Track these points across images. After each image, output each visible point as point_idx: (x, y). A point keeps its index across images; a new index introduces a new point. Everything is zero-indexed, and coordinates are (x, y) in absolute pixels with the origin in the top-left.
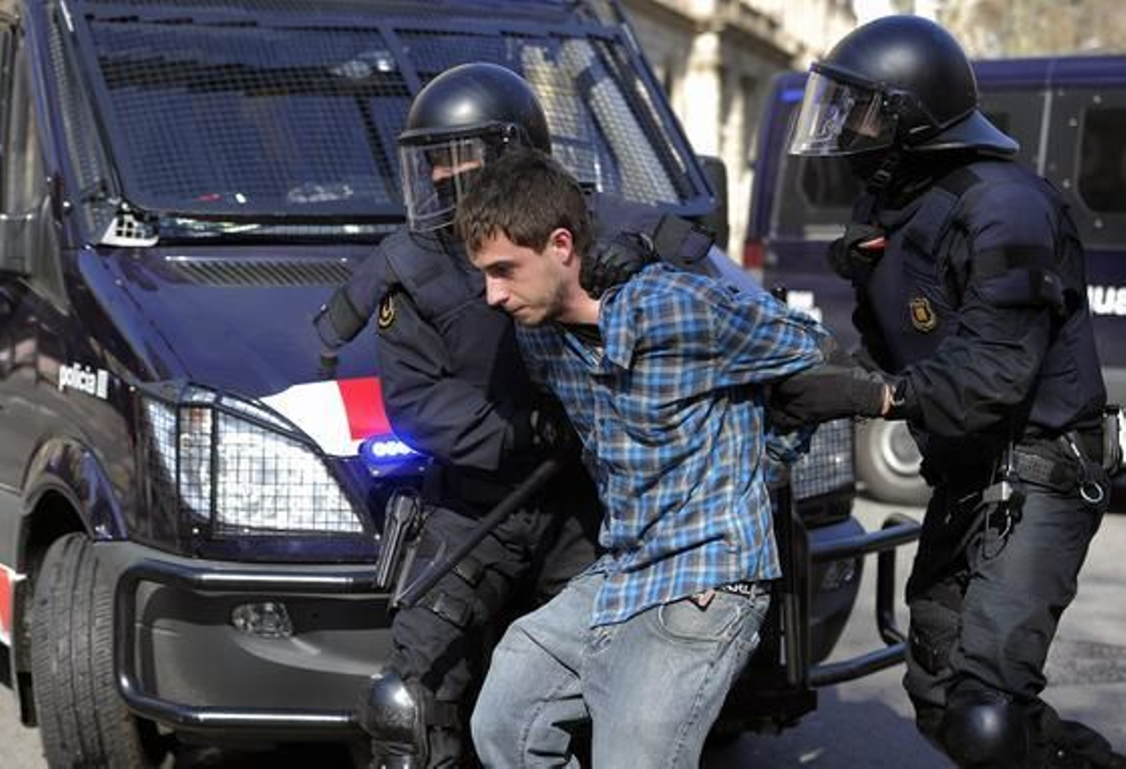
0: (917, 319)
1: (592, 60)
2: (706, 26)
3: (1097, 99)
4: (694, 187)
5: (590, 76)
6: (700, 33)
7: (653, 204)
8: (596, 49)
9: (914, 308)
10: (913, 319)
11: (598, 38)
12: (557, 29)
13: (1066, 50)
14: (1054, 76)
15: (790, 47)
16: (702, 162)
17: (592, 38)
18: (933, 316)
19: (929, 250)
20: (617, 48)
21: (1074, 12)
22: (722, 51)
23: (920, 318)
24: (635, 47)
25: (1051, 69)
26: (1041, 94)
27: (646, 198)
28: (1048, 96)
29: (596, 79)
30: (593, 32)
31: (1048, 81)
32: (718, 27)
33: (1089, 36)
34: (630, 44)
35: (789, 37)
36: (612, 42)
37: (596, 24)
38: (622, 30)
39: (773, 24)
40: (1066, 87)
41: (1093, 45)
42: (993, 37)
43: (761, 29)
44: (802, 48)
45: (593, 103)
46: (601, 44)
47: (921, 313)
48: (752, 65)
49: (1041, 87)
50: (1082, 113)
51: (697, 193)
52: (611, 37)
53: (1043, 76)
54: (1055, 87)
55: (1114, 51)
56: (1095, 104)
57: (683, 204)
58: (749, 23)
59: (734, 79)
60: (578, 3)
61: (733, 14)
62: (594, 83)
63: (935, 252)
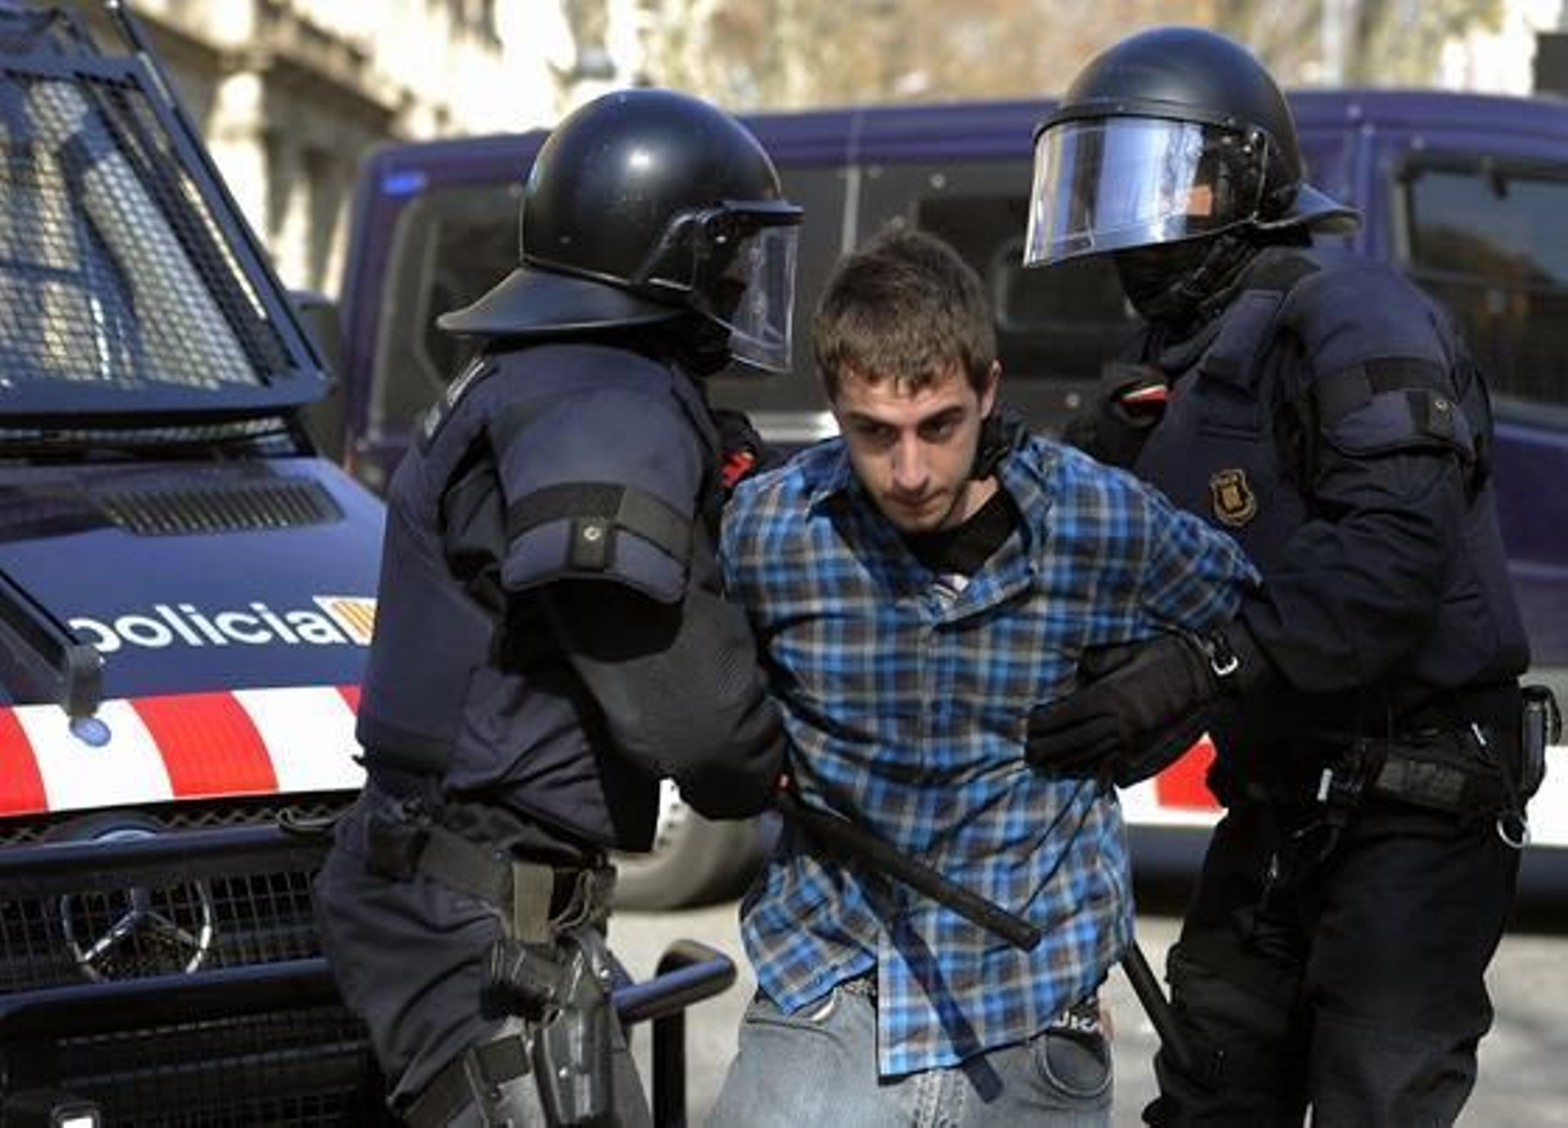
0: (1224, 507)
1: (85, 118)
2: (239, 61)
3: (938, 182)
4: (286, 352)
5: (84, 150)
6: (230, 73)
7: (212, 384)
8: (90, 98)
9: (1220, 489)
10: (1217, 508)
11: (96, 79)
12: (18, 64)
13: (868, 96)
14: (864, 141)
15: (388, 97)
16: (295, 305)
17: (83, 81)
18: (1251, 498)
19: (1243, 381)
20: (133, 97)
21: (879, 29)
22: (268, 105)
23: (1228, 503)
24: (165, 95)
25: (857, 127)
26: (840, 174)
27: (197, 374)
28: (853, 177)
29: (95, 154)
30: (87, 68)
31: (853, 150)
32: (260, 62)
33: (906, 70)
34: (156, 91)
35: (385, 81)
36: (123, 86)
37: (90, 53)
38: (141, 64)
39: (357, 57)
40: (882, 160)
41: (914, 84)
42: (741, 73)
43: (336, 65)
44: (408, 99)
45: (86, 200)
46: (99, 90)
47: (1231, 497)
48: (321, 130)
49: (840, 162)
50: (913, 207)
51: (292, 363)
52: (120, 77)
53: (843, 142)
54: (864, 161)
55: (951, 97)
56: (936, 191)
57: (265, 382)
58: (313, 54)
59: (290, 153)
60: (54, 14)
61: (285, 38)
62: (91, 163)
63: (1254, 384)
